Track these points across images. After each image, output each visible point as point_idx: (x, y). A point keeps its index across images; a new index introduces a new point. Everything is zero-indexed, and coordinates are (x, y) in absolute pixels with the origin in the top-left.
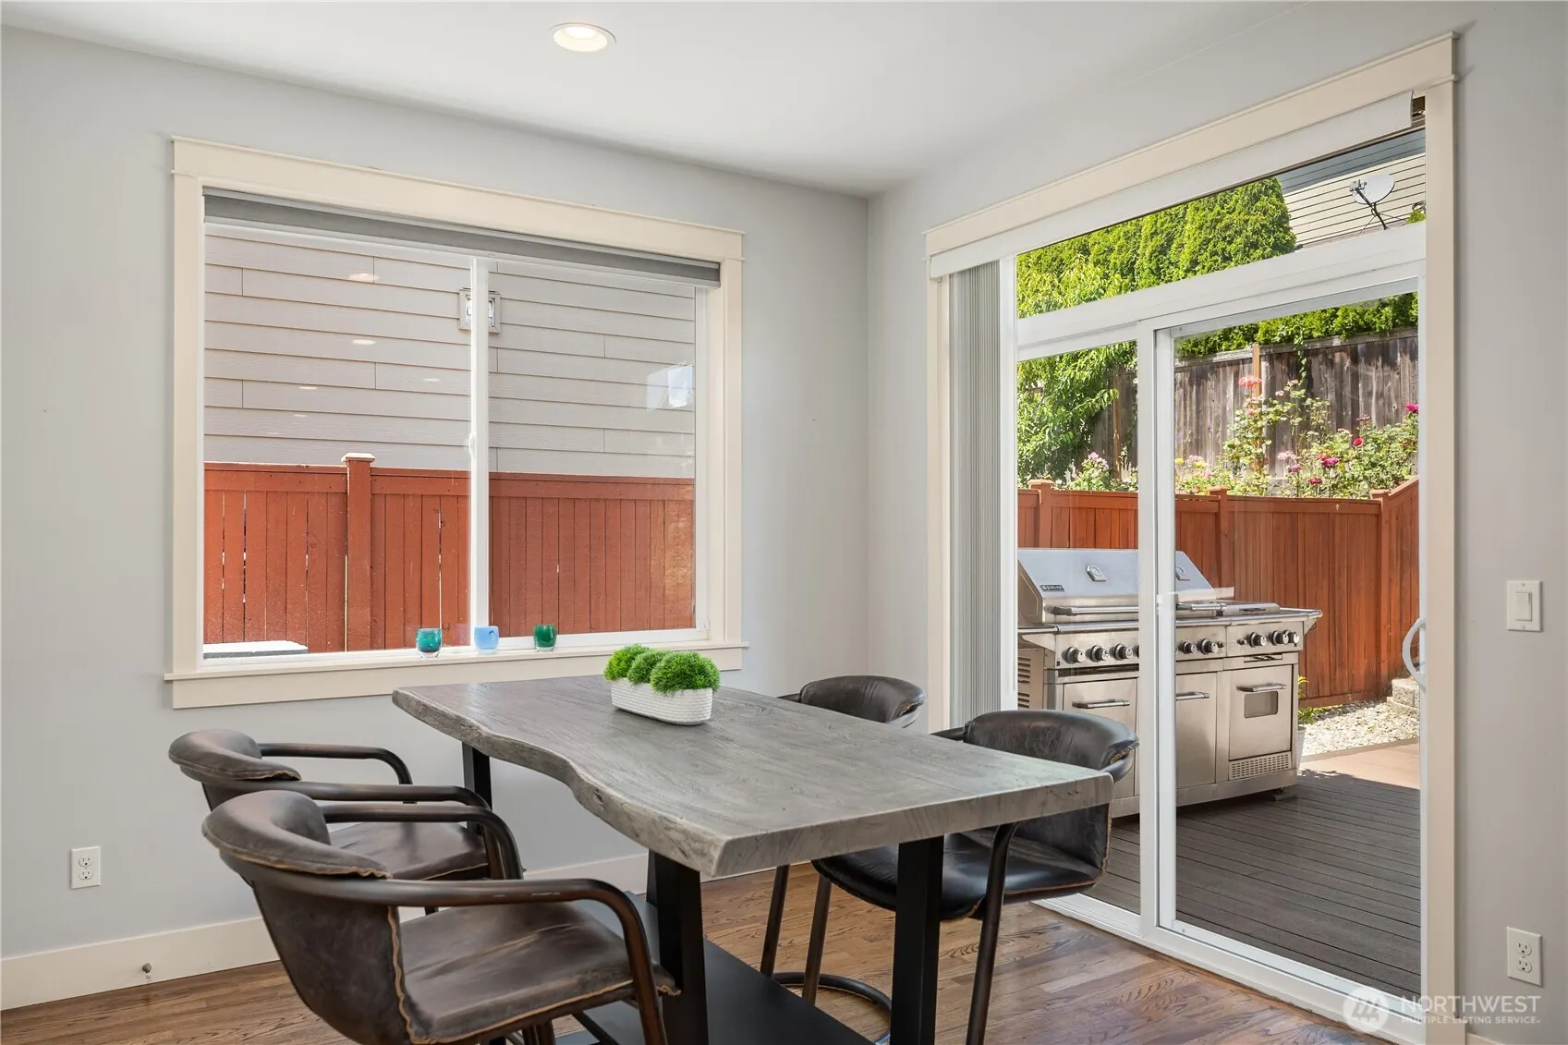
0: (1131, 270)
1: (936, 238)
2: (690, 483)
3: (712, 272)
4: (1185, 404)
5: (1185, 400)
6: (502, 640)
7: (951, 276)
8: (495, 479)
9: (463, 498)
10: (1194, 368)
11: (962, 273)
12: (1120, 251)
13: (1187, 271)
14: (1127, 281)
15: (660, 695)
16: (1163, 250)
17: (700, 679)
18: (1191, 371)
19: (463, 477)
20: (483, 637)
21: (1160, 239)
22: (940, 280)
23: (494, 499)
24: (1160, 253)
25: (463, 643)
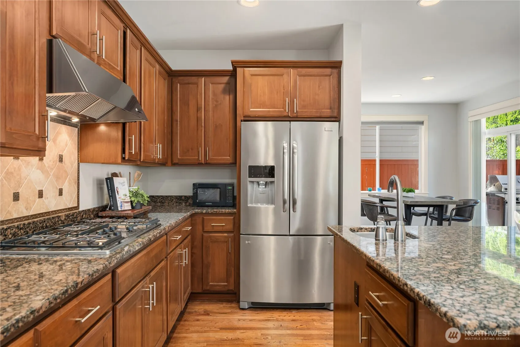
1: (471, 113)
2: (417, 161)
3: (422, 123)
6: (382, 190)
7: (473, 121)
8: (381, 161)
9: (375, 165)
11: (475, 121)
15: (407, 193)
17: (412, 191)
19: (375, 161)
20: (379, 190)
22: (471, 122)
23: (381, 165)
25: (375, 190)
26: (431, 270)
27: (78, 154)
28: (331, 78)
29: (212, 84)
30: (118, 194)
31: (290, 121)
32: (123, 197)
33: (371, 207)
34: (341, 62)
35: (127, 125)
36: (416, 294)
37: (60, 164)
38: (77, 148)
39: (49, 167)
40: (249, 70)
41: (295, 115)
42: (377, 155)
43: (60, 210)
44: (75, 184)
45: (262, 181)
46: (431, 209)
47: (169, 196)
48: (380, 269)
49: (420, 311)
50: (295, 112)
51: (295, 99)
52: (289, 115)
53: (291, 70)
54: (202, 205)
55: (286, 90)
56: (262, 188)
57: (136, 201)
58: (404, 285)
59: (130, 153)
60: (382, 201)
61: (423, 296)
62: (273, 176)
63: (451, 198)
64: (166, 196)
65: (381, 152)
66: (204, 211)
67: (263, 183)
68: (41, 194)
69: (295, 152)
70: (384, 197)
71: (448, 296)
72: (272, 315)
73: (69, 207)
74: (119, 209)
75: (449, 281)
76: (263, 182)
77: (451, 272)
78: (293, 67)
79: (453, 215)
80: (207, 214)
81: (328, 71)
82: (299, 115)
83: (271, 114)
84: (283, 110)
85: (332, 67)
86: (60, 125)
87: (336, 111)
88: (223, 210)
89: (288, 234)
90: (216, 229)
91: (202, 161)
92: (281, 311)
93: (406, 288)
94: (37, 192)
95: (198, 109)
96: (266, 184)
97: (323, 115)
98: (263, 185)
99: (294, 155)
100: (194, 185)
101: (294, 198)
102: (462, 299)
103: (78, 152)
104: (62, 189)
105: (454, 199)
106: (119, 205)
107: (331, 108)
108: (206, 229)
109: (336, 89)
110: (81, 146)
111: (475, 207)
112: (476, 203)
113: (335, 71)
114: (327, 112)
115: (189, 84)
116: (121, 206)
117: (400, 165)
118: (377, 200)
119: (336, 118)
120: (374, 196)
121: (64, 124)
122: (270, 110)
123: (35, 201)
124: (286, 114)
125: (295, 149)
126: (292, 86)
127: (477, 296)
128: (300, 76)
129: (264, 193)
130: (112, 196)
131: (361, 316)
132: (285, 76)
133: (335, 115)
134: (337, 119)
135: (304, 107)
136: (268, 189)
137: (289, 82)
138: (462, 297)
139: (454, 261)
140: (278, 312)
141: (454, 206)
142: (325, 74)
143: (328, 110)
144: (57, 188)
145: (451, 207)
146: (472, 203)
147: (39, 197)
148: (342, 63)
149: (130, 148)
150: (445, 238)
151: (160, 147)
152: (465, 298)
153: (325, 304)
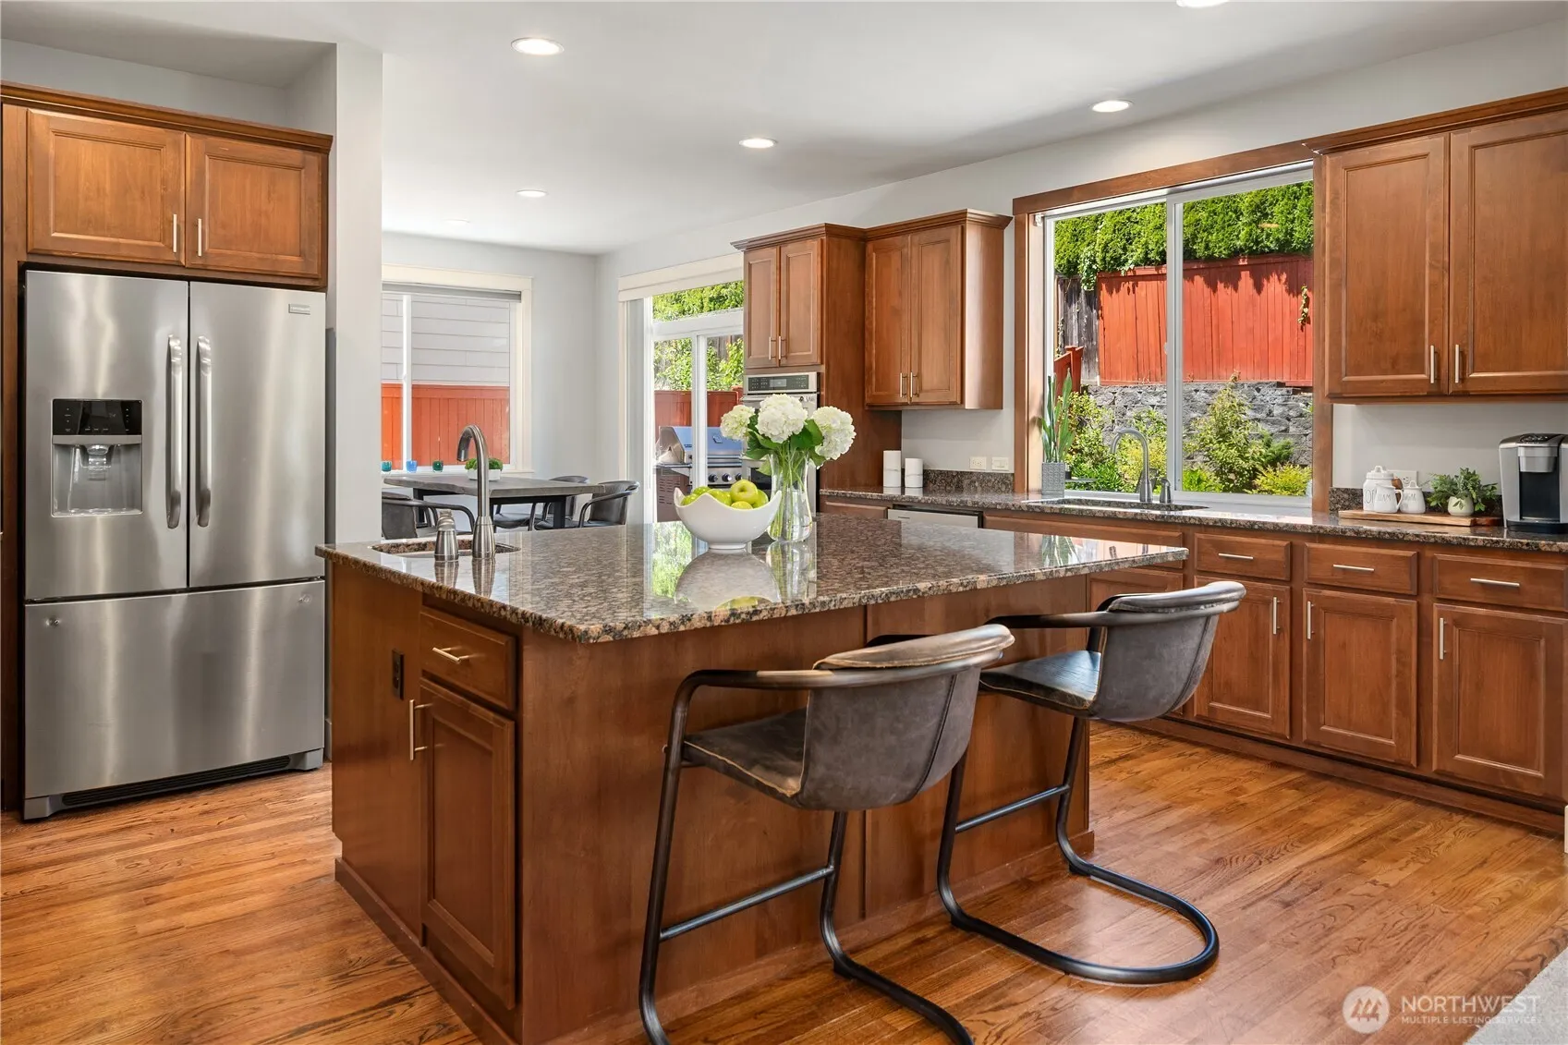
1: (622, 283)
2: (507, 389)
3: (517, 296)
6: (418, 467)
7: (626, 301)
8: (415, 388)
9: (402, 398)
11: (630, 301)
17: (496, 466)
19: (400, 388)
20: (411, 466)
23: (416, 400)
25: (401, 468)
26: (543, 586)
28: (303, 175)
31: (189, 279)
33: (397, 511)
34: (329, 139)
36: (520, 616)
40: (49, 117)
41: (200, 262)
42: (405, 372)
45: (100, 445)
46: (540, 506)
48: (455, 598)
49: (525, 647)
50: (200, 254)
51: (200, 221)
52: (179, 262)
53: (188, 138)
55: (170, 190)
56: (96, 464)
58: (500, 610)
60: (420, 493)
61: (531, 614)
62: (135, 430)
63: (583, 479)
65: (414, 365)
67: (99, 450)
69: (206, 365)
70: (428, 485)
71: (567, 609)
72: (136, 815)
75: (568, 595)
76: (102, 447)
77: (572, 586)
78: (193, 130)
79: (586, 520)
81: (295, 156)
82: (211, 263)
83: (124, 252)
84: (161, 244)
85: (304, 148)
87: (316, 262)
89: (185, 586)
92: (164, 801)
93: (503, 613)
96: (111, 452)
97: (284, 269)
98: (102, 457)
99: (202, 372)
101: (202, 488)
102: (585, 610)
105: (588, 483)
107: (301, 254)
109: (317, 205)
111: (629, 497)
112: (632, 488)
113: (313, 159)
114: (291, 263)
117: (461, 399)
118: (409, 492)
119: (317, 280)
120: (400, 483)
122: (121, 240)
124: (170, 257)
125: (206, 356)
126: (191, 184)
127: (606, 604)
128: (213, 157)
129: (102, 477)
131: (414, 705)
132: (168, 153)
133: (315, 271)
134: (317, 284)
135: (226, 242)
136: (118, 468)
137: (180, 170)
138: (586, 607)
139: (579, 573)
140: (156, 805)
141: (587, 498)
142: (288, 162)
143: (295, 258)
145: (584, 499)
146: (622, 490)
148: (331, 141)
150: (565, 546)
152: (589, 609)
153: (291, 758)
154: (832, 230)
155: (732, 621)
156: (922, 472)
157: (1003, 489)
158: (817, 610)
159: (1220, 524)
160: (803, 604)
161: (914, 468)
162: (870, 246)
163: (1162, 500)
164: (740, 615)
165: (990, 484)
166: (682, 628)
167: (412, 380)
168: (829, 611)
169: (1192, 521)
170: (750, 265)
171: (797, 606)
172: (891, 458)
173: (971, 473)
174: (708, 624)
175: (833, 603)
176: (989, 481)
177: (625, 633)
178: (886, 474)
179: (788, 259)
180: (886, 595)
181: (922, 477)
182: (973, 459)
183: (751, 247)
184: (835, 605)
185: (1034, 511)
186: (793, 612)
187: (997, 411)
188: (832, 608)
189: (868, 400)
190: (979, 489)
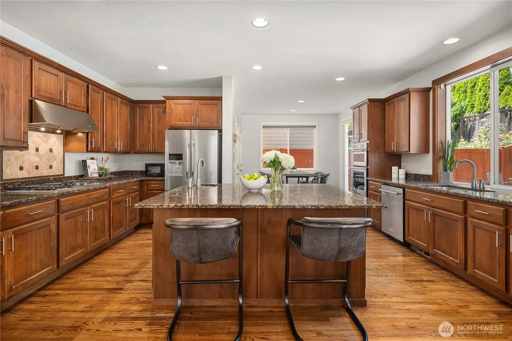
0: (466, 92)
3: (315, 127)
4: (479, 124)
5: (479, 123)
10: (481, 115)
12: (463, 87)
13: (479, 92)
14: (464, 95)
16: (474, 87)
17: (295, 168)
18: (480, 116)
21: (472, 84)
24: (473, 87)
27: (64, 148)
28: (217, 105)
29: (157, 108)
30: (89, 168)
31: (191, 129)
32: (92, 170)
34: (222, 97)
35: (90, 134)
37: (51, 153)
38: (63, 145)
39: (42, 154)
40: (173, 101)
41: (197, 126)
43: (51, 176)
44: (62, 163)
47: (136, 171)
50: (197, 124)
51: (198, 117)
52: (194, 126)
53: (196, 101)
54: (151, 175)
55: (192, 112)
56: (177, 165)
57: (101, 173)
59: (91, 148)
62: (182, 159)
64: (134, 171)
66: (148, 179)
67: (177, 163)
68: (37, 167)
69: (193, 146)
73: (57, 174)
74: (90, 176)
80: (149, 180)
81: (216, 102)
82: (199, 126)
83: (184, 125)
84: (191, 123)
85: (217, 100)
86: (51, 134)
87: (220, 124)
88: (158, 178)
90: (155, 188)
91: (151, 150)
94: (35, 167)
95: (149, 122)
96: (179, 163)
97: (213, 126)
99: (192, 148)
100: (146, 164)
101: (192, 171)
103: (64, 147)
104: (52, 165)
106: (89, 174)
107: (217, 122)
108: (149, 188)
109: (220, 112)
110: (65, 144)
113: (219, 102)
115: (143, 108)
116: (91, 175)
121: (53, 133)
122: (184, 123)
123: (33, 171)
125: (193, 144)
126: (196, 110)
128: (200, 104)
129: (178, 168)
130: (85, 170)
132: (192, 105)
133: (220, 126)
135: (203, 121)
137: (195, 108)
142: (214, 103)
144: (48, 165)
146: (325, 175)
147: (36, 169)
149: (91, 145)
151: (120, 144)
154: (371, 100)
155: (175, 207)
156: (405, 174)
157: (429, 180)
158: (204, 208)
159: (476, 198)
160: (199, 206)
161: (402, 172)
162: (386, 103)
163: (480, 188)
164: (178, 206)
165: (425, 179)
166: (160, 207)
167: (290, 148)
168: (208, 209)
169: (466, 196)
170: (354, 113)
171: (196, 206)
172: (395, 169)
173: (419, 174)
174: (168, 207)
175: (209, 206)
176: (425, 177)
177: (145, 207)
178: (393, 174)
179: (361, 110)
180: (229, 206)
181: (405, 175)
182: (420, 170)
183: (354, 108)
184: (210, 207)
185: (417, 188)
186: (195, 207)
187: (428, 154)
188: (209, 208)
189: (385, 151)
190: (422, 180)
